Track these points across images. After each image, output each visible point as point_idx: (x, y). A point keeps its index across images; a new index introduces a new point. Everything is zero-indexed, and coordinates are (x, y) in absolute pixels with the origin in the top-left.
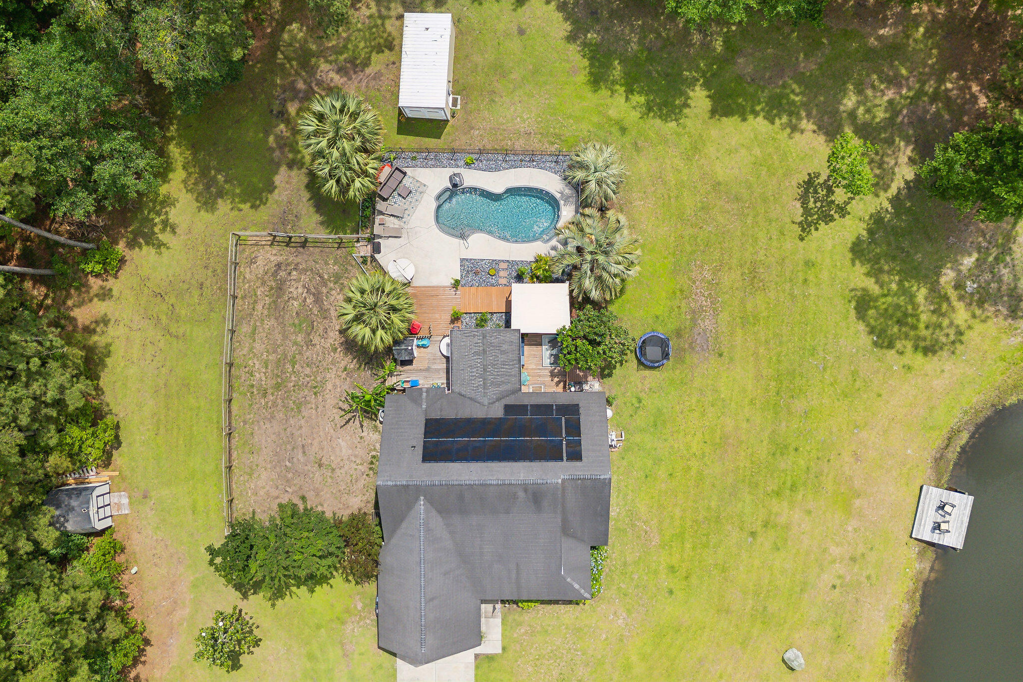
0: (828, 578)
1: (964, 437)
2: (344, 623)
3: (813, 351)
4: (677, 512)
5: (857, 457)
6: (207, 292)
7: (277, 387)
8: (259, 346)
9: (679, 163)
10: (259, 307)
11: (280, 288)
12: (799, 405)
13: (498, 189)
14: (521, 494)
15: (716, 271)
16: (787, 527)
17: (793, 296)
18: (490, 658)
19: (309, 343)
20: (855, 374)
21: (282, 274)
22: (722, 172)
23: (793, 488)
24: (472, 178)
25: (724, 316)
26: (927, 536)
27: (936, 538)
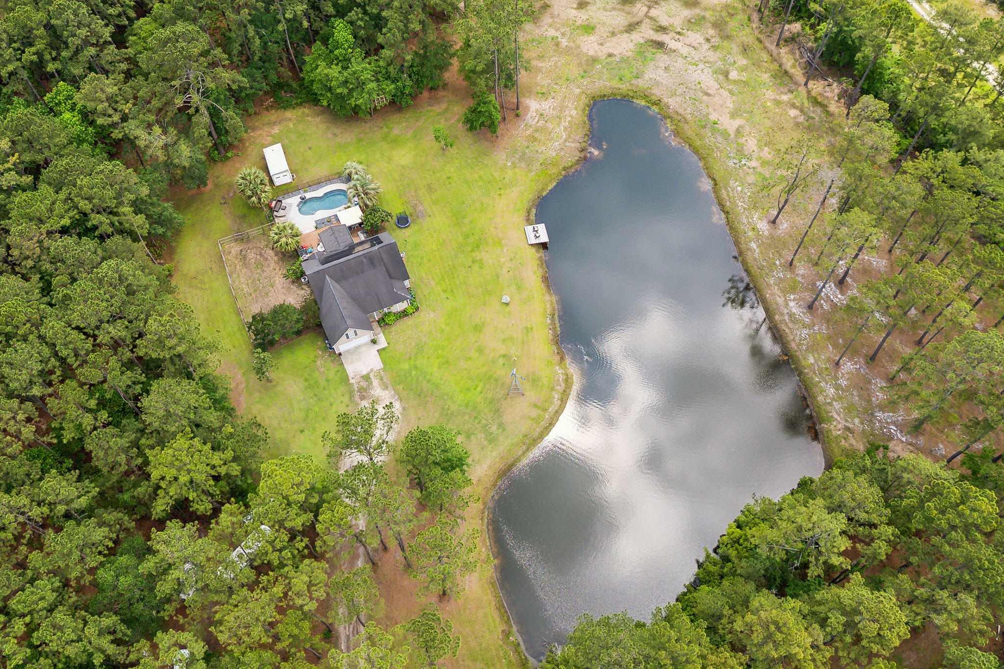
0: (505, 269)
1: (534, 211)
2: (315, 362)
3: (463, 203)
4: (438, 271)
5: (496, 228)
6: (214, 270)
7: (255, 291)
8: (242, 280)
9: (386, 165)
10: (238, 267)
11: (245, 258)
12: (466, 221)
13: (321, 195)
14: (364, 260)
15: (416, 191)
16: (481, 260)
17: (448, 190)
18: (384, 349)
19: (263, 271)
20: (482, 204)
21: (244, 253)
22: (402, 163)
23: (478, 247)
24: (308, 195)
25: (426, 204)
26: (534, 241)
27: (538, 241)
